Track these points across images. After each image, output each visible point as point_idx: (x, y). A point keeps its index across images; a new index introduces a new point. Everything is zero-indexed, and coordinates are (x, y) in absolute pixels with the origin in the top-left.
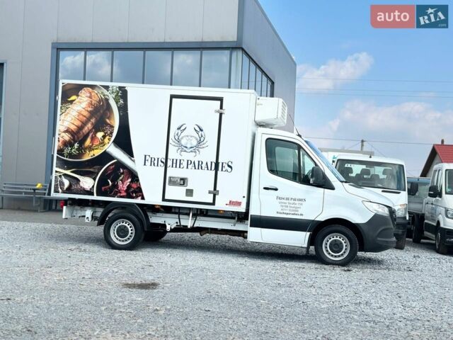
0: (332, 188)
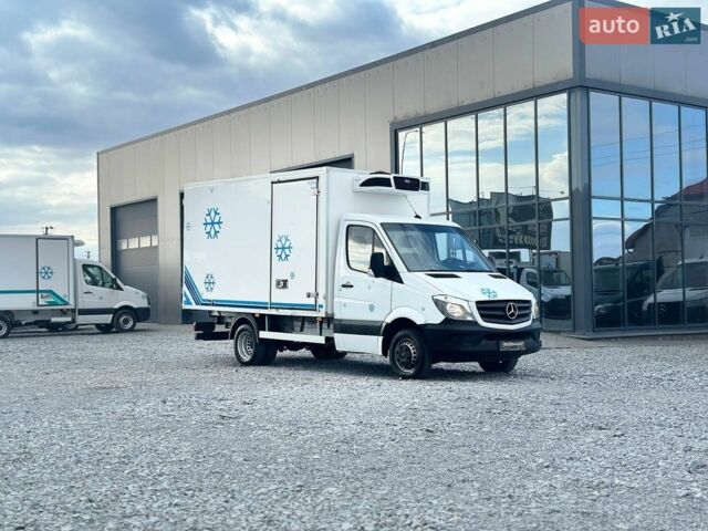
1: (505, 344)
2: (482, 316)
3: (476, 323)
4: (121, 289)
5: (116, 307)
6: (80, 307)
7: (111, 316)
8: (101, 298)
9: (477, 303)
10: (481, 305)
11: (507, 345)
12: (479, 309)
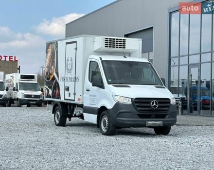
0: (104, 88)
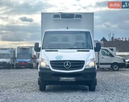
1: (62, 78)
2: (52, 67)
3: (50, 69)
4: (114, 57)
5: (112, 62)
6: (100, 62)
7: (110, 65)
8: (107, 60)
9: (51, 61)
10: (52, 63)
11: (63, 79)
12: (51, 64)
